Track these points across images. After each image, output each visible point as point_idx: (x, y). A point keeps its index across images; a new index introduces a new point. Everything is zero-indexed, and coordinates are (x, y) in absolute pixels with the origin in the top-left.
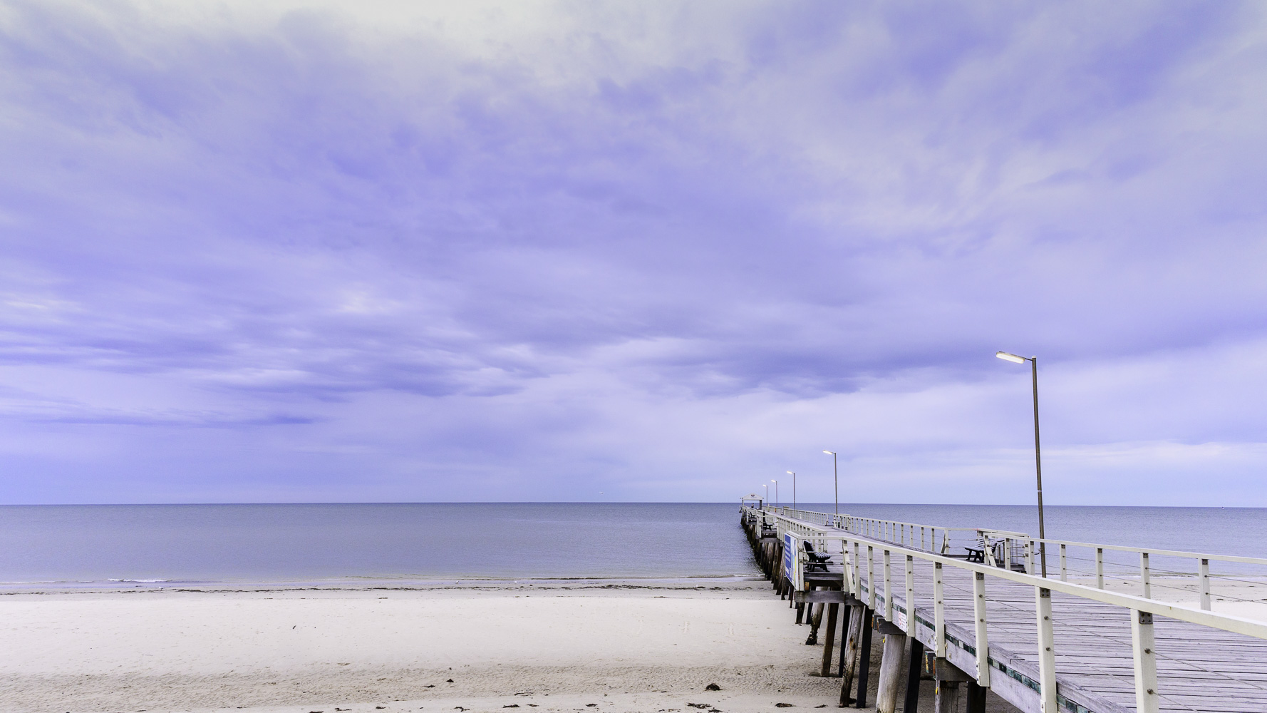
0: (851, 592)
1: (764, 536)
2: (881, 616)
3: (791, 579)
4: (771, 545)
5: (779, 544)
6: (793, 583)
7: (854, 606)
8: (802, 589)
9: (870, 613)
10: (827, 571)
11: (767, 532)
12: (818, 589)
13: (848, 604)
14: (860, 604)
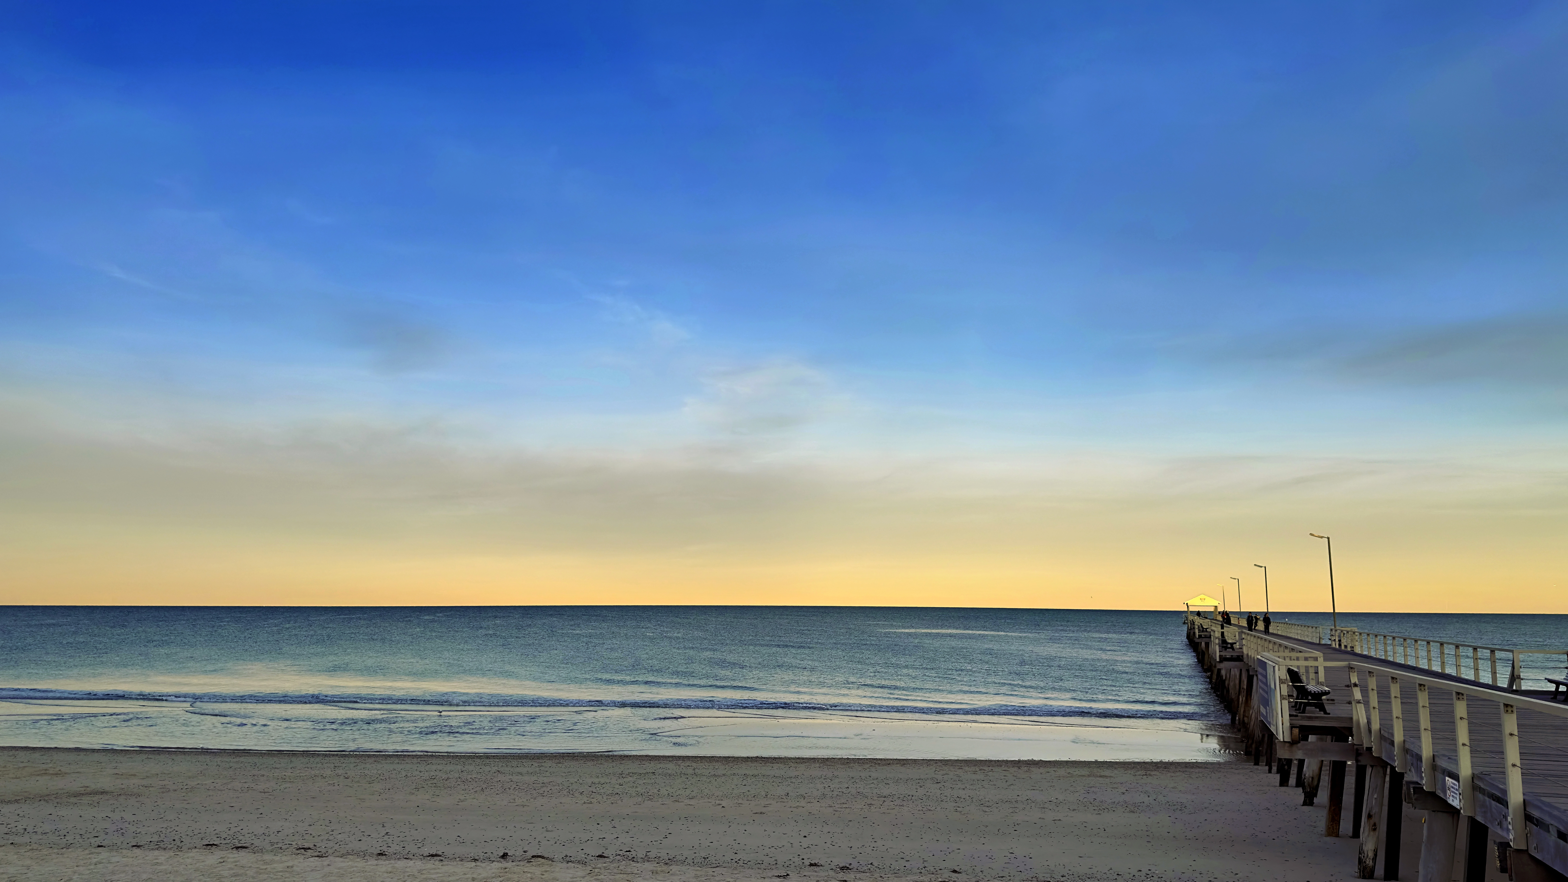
0: (1365, 746)
1: (1223, 659)
2: (1417, 783)
3: (1270, 723)
4: (1235, 672)
5: (1248, 671)
6: (1273, 729)
7: (1372, 766)
8: (1287, 739)
9: (1397, 778)
10: (1325, 713)
11: (1228, 654)
12: (1312, 738)
13: (1362, 763)
14: (1382, 764)
